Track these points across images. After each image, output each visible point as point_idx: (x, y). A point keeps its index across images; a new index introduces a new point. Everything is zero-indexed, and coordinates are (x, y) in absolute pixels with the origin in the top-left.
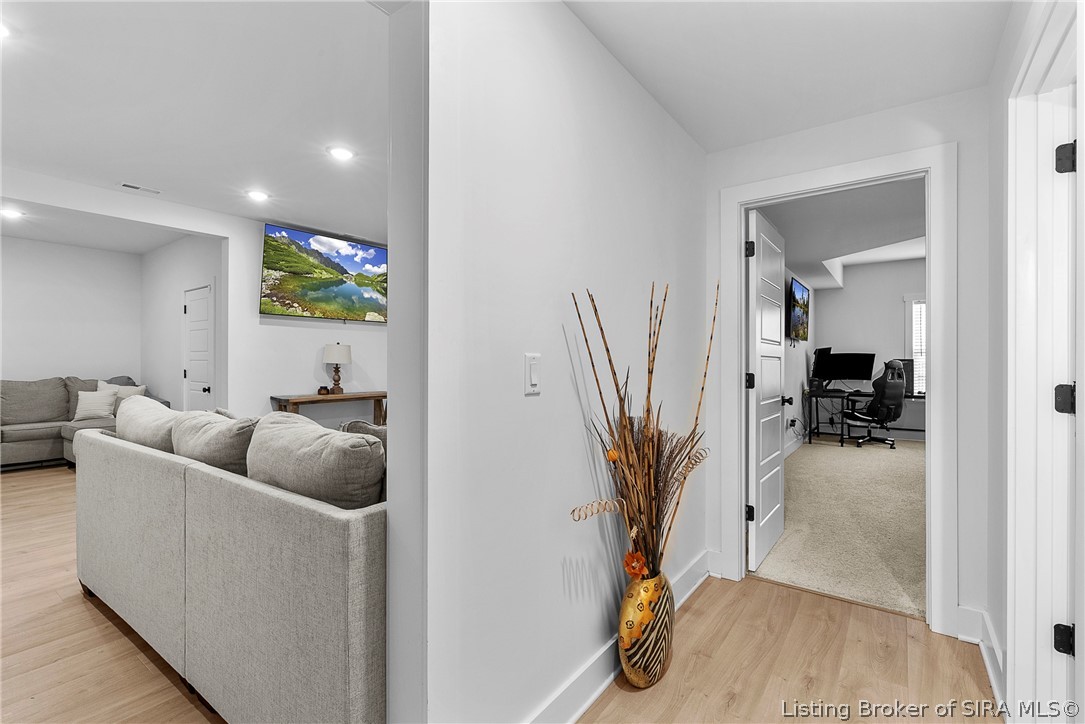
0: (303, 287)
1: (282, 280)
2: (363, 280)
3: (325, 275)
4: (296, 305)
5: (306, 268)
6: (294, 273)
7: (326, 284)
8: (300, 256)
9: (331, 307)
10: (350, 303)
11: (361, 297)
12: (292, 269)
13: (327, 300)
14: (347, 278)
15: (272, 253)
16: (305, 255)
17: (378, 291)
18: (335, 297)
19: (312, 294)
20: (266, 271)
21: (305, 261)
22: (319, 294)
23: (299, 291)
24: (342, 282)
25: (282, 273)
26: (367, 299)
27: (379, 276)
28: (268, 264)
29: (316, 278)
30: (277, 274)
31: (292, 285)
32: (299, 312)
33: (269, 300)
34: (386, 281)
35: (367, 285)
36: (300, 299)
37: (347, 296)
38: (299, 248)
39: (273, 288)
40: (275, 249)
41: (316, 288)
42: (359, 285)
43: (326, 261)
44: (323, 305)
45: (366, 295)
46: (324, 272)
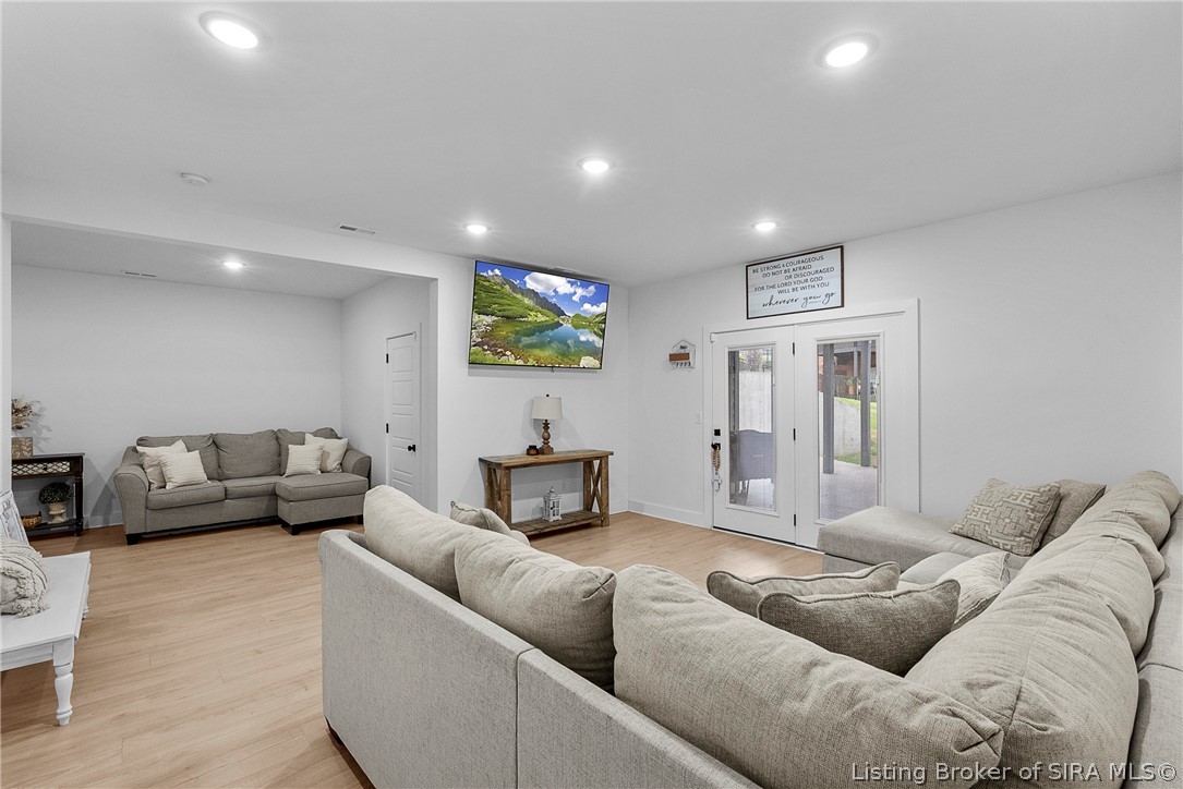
0: (517, 333)
1: (494, 326)
2: (580, 322)
3: (541, 318)
4: (508, 353)
5: (521, 311)
6: (508, 318)
7: (541, 328)
8: (514, 298)
9: (546, 354)
10: (565, 348)
11: (578, 342)
12: (505, 313)
13: (541, 345)
14: (563, 320)
15: (484, 295)
16: (519, 296)
17: (595, 333)
18: (550, 342)
19: (526, 340)
20: (476, 316)
21: (519, 302)
22: (534, 339)
23: (512, 337)
24: (559, 325)
25: (495, 318)
26: (583, 342)
27: (597, 316)
28: (479, 308)
29: (530, 322)
30: (489, 319)
31: (505, 331)
32: (512, 360)
33: (480, 349)
34: (604, 322)
35: (584, 327)
36: (512, 346)
37: (563, 341)
38: (513, 287)
39: (484, 335)
40: (488, 290)
41: (530, 334)
42: (576, 327)
43: (543, 302)
44: (537, 352)
45: (583, 338)
46: (540, 315)
